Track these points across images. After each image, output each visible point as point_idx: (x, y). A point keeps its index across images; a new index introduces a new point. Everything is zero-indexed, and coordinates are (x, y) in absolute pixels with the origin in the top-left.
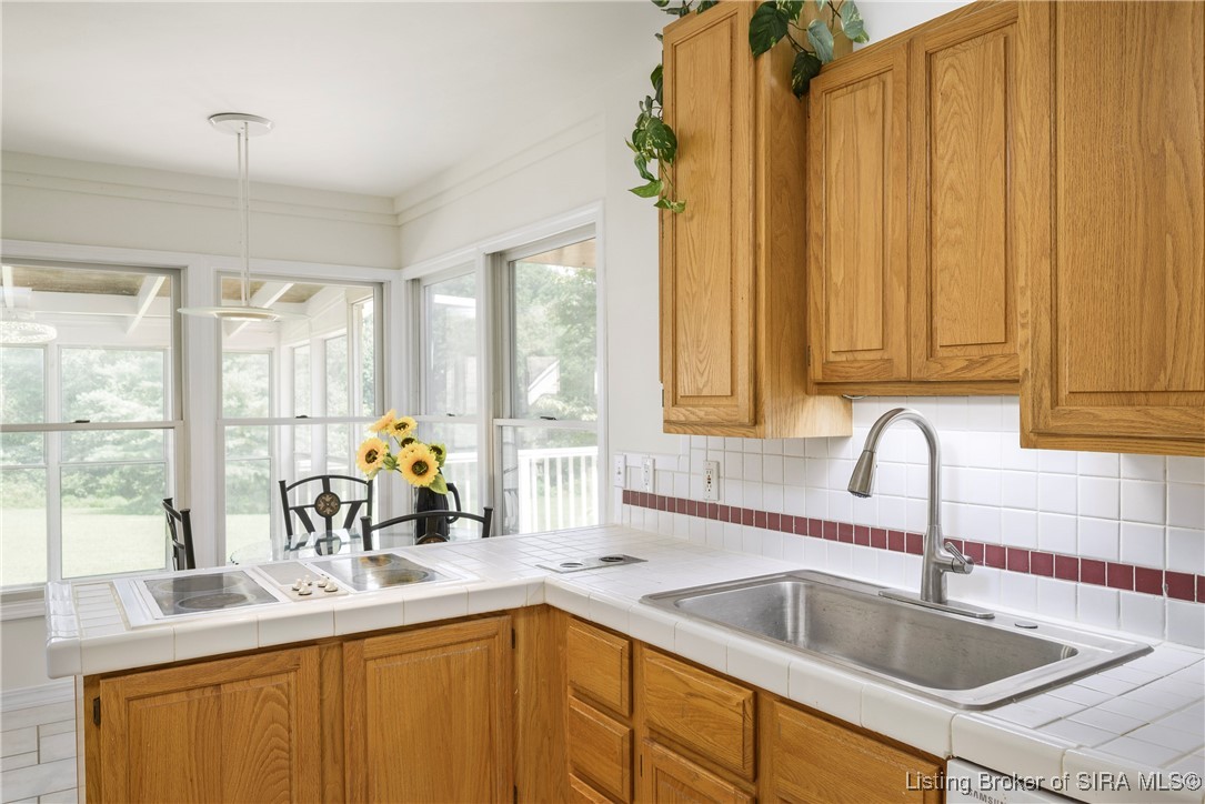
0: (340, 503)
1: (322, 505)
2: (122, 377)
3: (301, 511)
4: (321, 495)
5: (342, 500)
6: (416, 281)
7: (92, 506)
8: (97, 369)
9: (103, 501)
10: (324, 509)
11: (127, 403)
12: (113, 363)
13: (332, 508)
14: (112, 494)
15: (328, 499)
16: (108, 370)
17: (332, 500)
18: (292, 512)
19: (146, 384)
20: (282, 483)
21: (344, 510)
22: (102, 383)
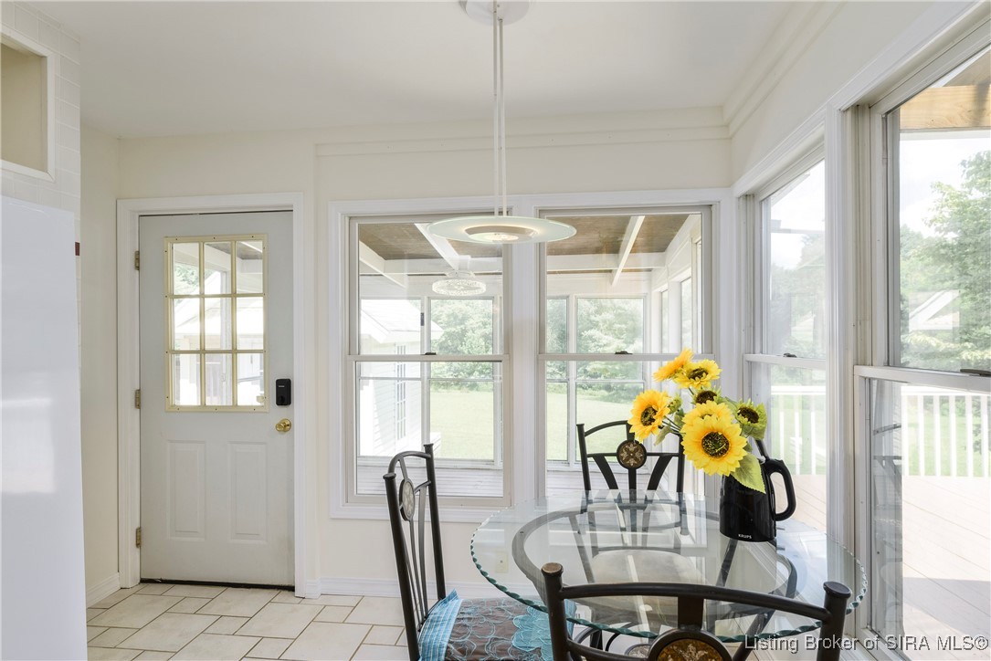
0: (646, 454)
1: (624, 455)
2: (605, 322)
3: (600, 459)
4: (623, 444)
5: (648, 451)
6: (749, 197)
7: (591, 395)
8: (592, 318)
9: (596, 392)
10: (627, 459)
11: (606, 337)
12: (601, 314)
13: (636, 459)
14: (600, 389)
15: (632, 448)
16: (598, 318)
17: (636, 450)
18: (590, 460)
19: (617, 326)
20: (580, 427)
21: (652, 462)
22: (595, 325)
